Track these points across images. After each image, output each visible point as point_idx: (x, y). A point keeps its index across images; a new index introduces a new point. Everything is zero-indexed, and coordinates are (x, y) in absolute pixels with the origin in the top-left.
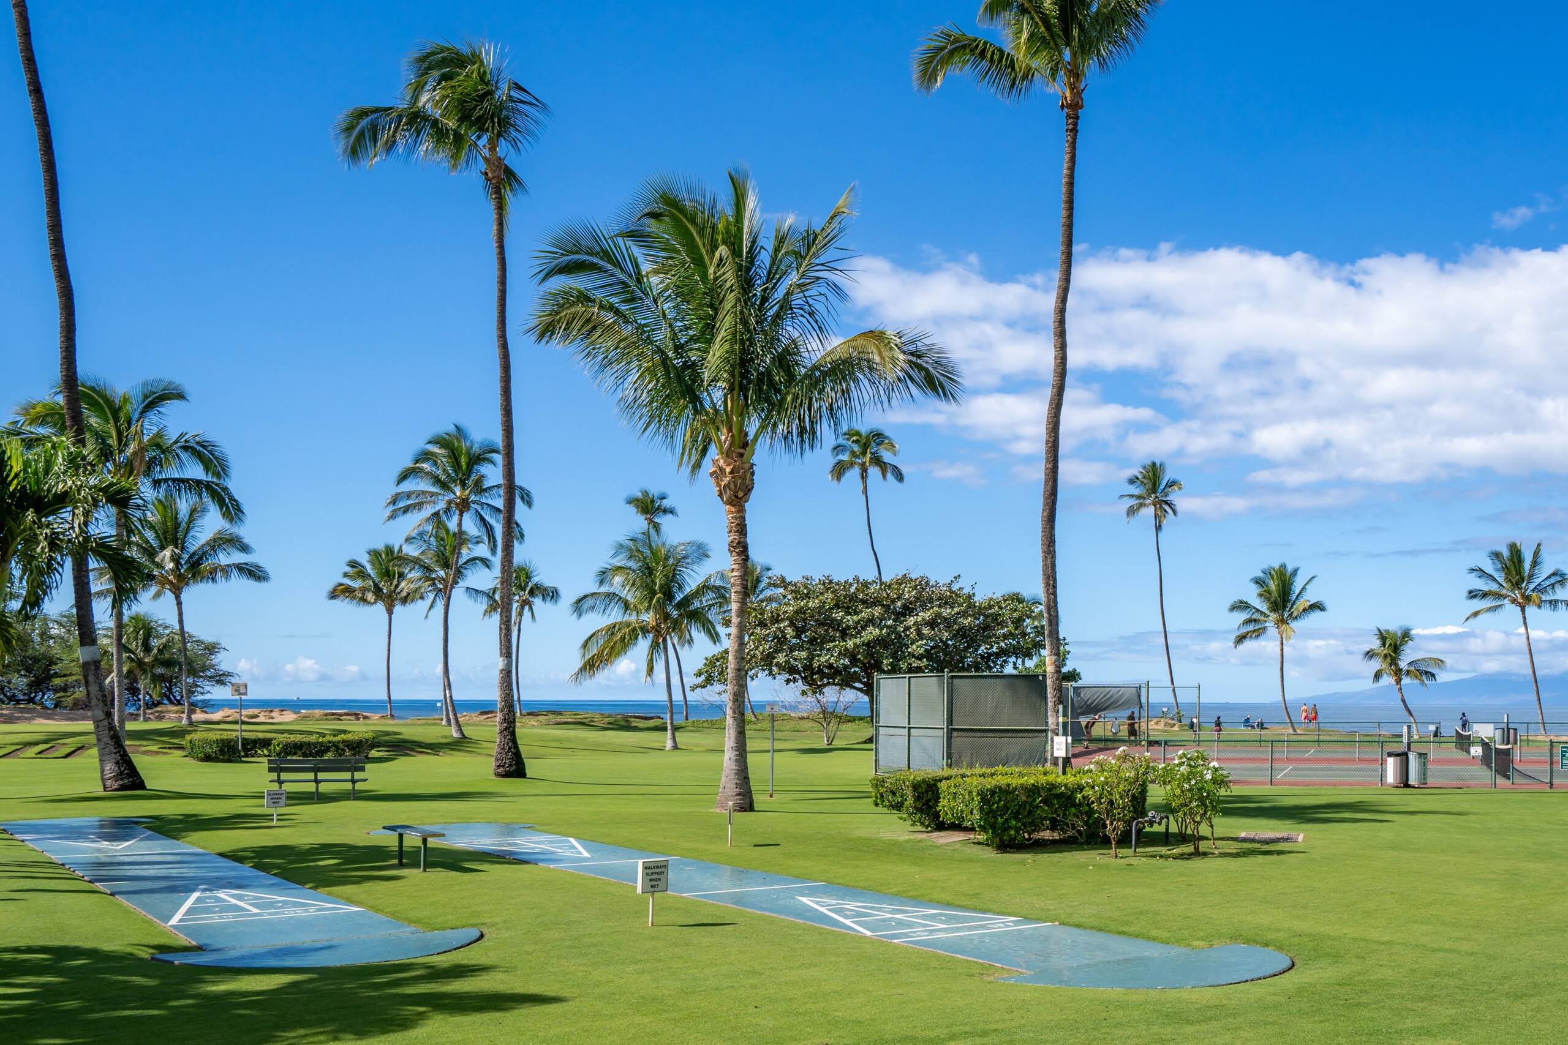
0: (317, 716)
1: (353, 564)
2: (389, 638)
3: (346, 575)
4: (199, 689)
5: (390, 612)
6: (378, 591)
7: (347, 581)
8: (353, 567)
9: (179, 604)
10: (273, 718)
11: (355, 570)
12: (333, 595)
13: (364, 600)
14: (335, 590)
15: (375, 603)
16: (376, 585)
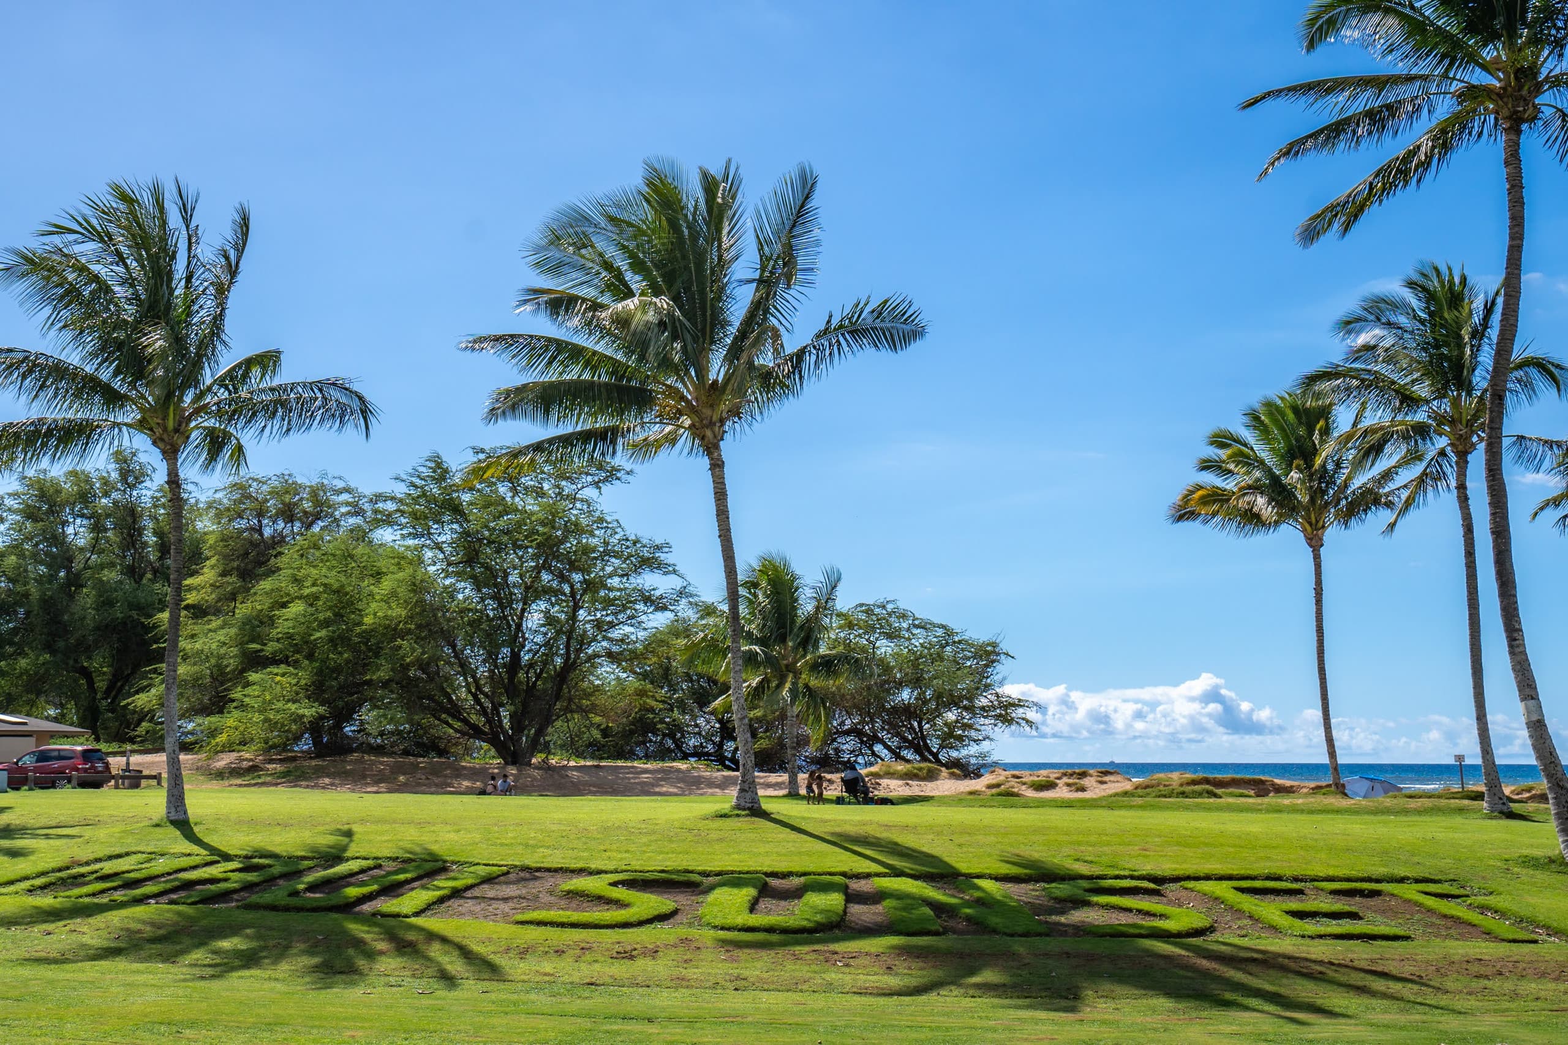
0: (1175, 785)
1: (1221, 440)
2: (1319, 601)
3: (1206, 465)
4: (973, 733)
5: (1315, 543)
6: (1279, 493)
7: (1210, 479)
8: (1223, 446)
9: (717, 466)
10: (1083, 789)
11: (1229, 452)
12: (1184, 513)
13: (1252, 519)
14: (1186, 499)
15: (1277, 523)
16: (1275, 481)
